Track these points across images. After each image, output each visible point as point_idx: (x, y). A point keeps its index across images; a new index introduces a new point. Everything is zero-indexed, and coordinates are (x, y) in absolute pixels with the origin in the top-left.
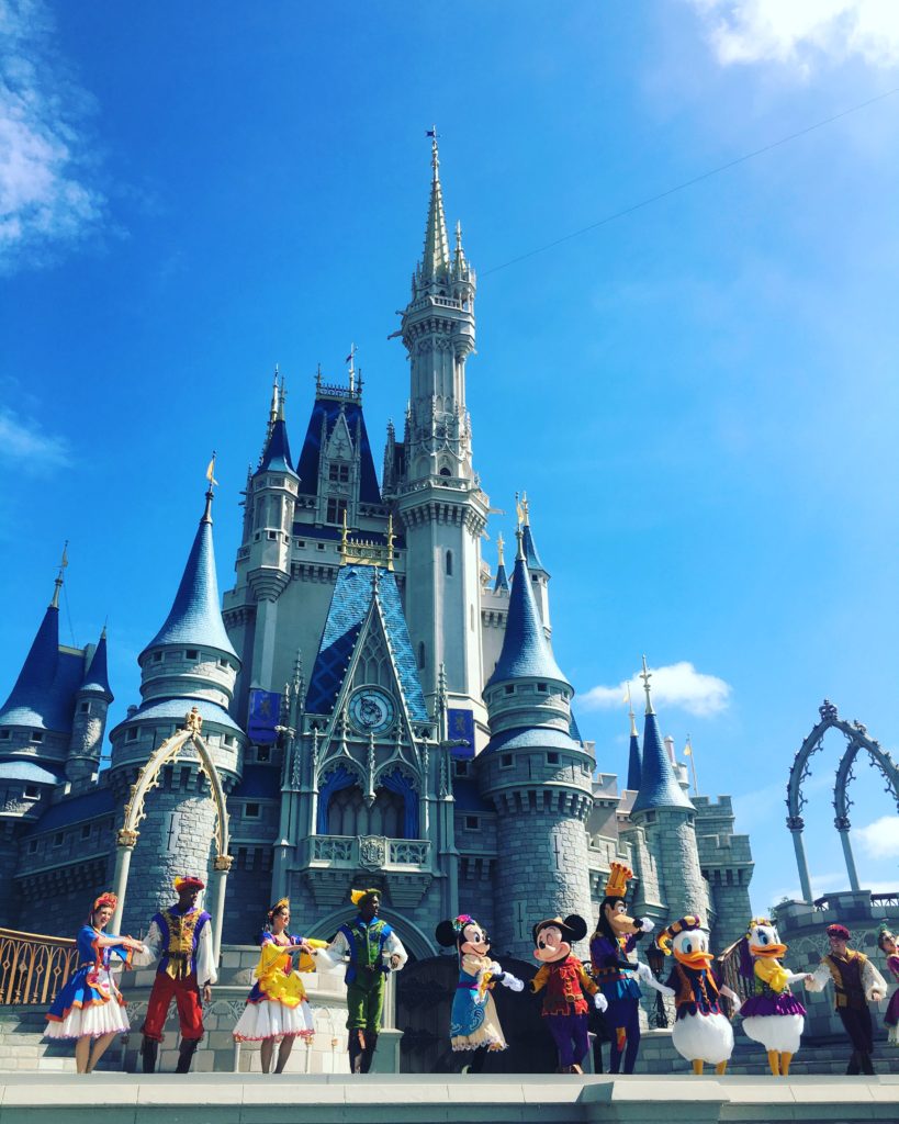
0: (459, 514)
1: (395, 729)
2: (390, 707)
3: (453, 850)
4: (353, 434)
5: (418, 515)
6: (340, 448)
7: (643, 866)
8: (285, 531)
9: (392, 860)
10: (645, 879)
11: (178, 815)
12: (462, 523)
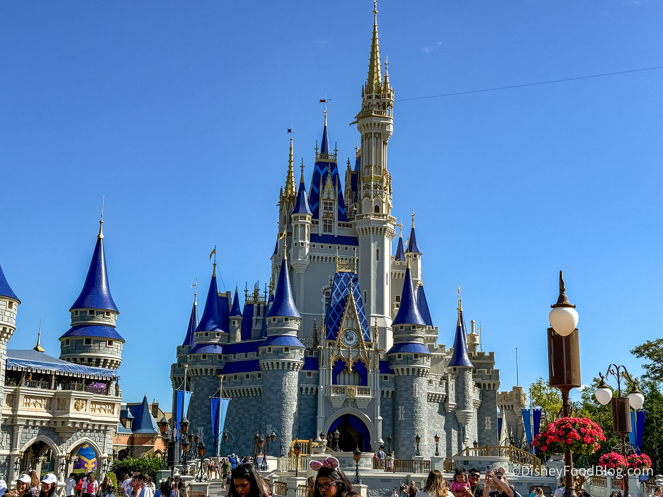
0: (383, 231)
1: (359, 345)
2: (357, 336)
3: (379, 389)
4: (334, 185)
5: (364, 231)
6: (329, 194)
7: (449, 389)
8: (308, 242)
9: (358, 393)
10: (450, 394)
11: (287, 379)
12: (384, 235)
